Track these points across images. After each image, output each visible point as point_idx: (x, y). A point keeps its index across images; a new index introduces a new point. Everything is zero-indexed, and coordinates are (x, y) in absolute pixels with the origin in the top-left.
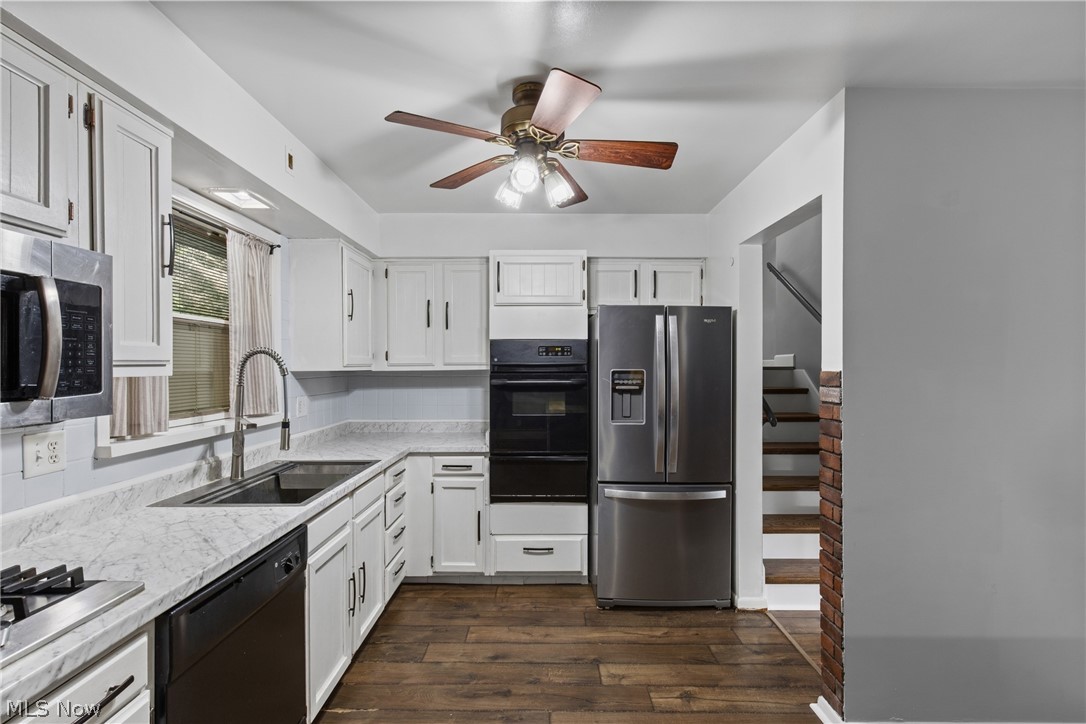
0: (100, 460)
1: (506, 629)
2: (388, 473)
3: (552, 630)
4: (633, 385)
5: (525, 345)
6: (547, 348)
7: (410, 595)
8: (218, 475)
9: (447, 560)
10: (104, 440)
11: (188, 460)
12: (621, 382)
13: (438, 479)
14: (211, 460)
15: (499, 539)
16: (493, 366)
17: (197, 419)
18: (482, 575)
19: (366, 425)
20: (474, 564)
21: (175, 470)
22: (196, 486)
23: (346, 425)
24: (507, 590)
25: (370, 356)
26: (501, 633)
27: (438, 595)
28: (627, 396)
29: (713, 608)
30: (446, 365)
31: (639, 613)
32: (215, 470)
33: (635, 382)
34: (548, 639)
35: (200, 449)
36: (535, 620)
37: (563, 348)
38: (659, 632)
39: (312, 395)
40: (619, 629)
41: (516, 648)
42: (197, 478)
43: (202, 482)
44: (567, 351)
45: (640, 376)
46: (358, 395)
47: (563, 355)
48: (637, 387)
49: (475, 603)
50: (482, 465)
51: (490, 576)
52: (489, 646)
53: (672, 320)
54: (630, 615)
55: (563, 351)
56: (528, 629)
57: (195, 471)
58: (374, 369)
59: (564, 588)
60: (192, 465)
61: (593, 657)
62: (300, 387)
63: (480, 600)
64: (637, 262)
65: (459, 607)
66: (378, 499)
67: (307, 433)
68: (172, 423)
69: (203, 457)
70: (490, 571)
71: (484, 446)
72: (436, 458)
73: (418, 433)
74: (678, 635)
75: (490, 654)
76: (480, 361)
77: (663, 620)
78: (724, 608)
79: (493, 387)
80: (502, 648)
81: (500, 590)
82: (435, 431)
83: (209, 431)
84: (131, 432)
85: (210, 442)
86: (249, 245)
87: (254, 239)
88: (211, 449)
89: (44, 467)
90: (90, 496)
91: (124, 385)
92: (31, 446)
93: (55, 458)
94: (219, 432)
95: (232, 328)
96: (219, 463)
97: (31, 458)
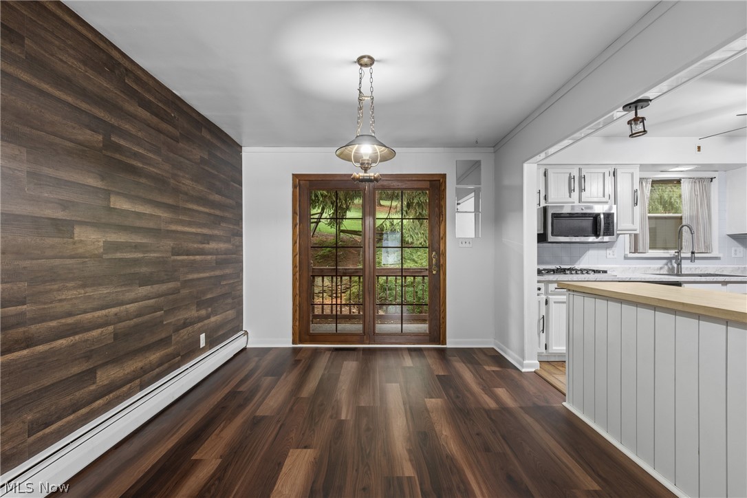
0: (626, 258)
8: (673, 272)
10: (627, 252)
11: (659, 264)
14: (670, 266)
17: (666, 251)
21: (652, 266)
22: (662, 273)
32: (671, 270)
35: (665, 261)
42: (662, 270)
43: (664, 272)
57: (661, 268)
60: (661, 266)
62: (735, 242)
68: (650, 251)
69: (667, 263)
83: (668, 255)
84: (636, 251)
85: (670, 259)
86: (695, 182)
87: (697, 178)
88: (671, 262)
89: (611, 256)
90: (623, 266)
91: (633, 236)
92: (608, 251)
93: (613, 255)
94: (672, 256)
95: (683, 218)
96: (673, 268)
97: (608, 254)
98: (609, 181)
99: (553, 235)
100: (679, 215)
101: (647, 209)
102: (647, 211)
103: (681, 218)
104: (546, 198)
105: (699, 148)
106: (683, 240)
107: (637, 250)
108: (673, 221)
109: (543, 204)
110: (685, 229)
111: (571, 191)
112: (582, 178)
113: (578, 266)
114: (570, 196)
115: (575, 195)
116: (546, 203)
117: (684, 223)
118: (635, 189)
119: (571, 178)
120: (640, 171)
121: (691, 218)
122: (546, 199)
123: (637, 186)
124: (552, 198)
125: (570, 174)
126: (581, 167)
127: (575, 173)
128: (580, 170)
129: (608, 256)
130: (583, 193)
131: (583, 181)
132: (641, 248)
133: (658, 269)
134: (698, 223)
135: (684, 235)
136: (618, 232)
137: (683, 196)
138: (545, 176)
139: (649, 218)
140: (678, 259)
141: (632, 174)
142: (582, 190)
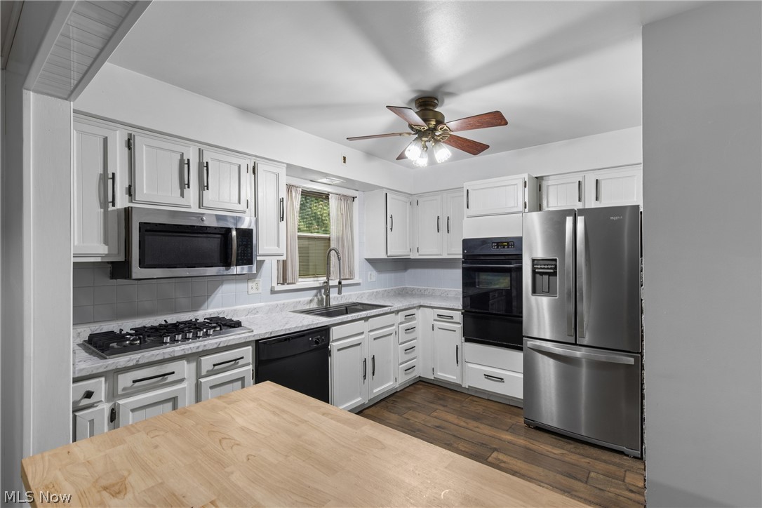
0: (273, 292)
1: (456, 416)
2: (400, 313)
3: (482, 426)
4: (548, 269)
5: (484, 242)
6: (498, 243)
7: (421, 386)
8: (322, 304)
9: (440, 372)
10: (274, 284)
11: (309, 296)
12: (539, 267)
13: (435, 322)
14: (319, 297)
15: (470, 365)
16: (464, 255)
17: (315, 279)
18: (460, 386)
19: (414, 289)
20: (455, 378)
21: (302, 299)
22: (311, 307)
23: (403, 289)
24: (475, 399)
25: (409, 250)
26: (451, 418)
27: (434, 390)
28: (546, 277)
29: (622, 453)
30: (448, 255)
31: (554, 436)
32: (320, 302)
33: (550, 267)
34: (477, 430)
35: (315, 292)
36: (477, 418)
37: (508, 243)
38: (557, 451)
39: (379, 270)
40: (528, 440)
41: (453, 426)
42: (312, 304)
43: (314, 306)
44: (511, 245)
45: (554, 263)
46: (411, 272)
47: (508, 248)
48: (552, 271)
49: (450, 400)
50: (458, 316)
51: (465, 388)
52: (440, 421)
53: (581, 220)
54: (546, 435)
55: (508, 245)
56: (468, 421)
57: (311, 301)
58: (412, 257)
59: (513, 408)
60: (310, 298)
61: (495, 446)
62: (371, 267)
63: (454, 399)
64: (582, 174)
65: (440, 399)
66: (393, 325)
67: (375, 290)
68: (300, 280)
69: (316, 296)
70: (465, 385)
71: (459, 305)
72: (435, 310)
73: (440, 296)
74: (572, 458)
75: (437, 425)
76: (457, 252)
77: (569, 446)
78: (635, 457)
79: (463, 268)
80: (446, 424)
81: (471, 398)
82: (449, 296)
83: (317, 284)
84: (284, 281)
85: (319, 289)
86: (341, 199)
87: (343, 196)
88: (320, 292)
89: (254, 291)
90: (269, 303)
91: (281, 263)
92: (250, 284)
93: (257, 289)
94: (321, 285)
95: (331, 239)
96: (322, 298)
97: (250, 287)
98: (247, 178)
99: (142, 264)
100: (327, 236)
101: (297, 226)
102: (297, 231)
103: (329, 239)
104: (130, 191)
105: (344, 158)
106: (331, 265)
107: (286, 279)
108: (323, 242)
109: (122, 202)
110: (333, 253)
111: (184, 185)
112: (204, 167)
113: (201, 315)
114: (182, 195)
115: (192, 192)
116: (131, 201)
117: (332, 246)
118: (280, 197)
119: (184, 164)
120: (287, 175)
121: (338, 239)
122: (130, 195)
123: (283, 194)
124: (144, 191)
125: (182, 155)
126: (202, 147)
127: (192, 155)
128: (201, 152)
129: (251, 292)
130: (205, 192)
131: (205, 171)
132: (289, 279)
133: (307, 303)
134: (343, 247)
135: (331, 259)
136: (259, 258)
137: (331, 214)
138: (129, 148)
139: (299, 238)
140: (326, 288)
141: (278, 176)
142: (203, 186)
